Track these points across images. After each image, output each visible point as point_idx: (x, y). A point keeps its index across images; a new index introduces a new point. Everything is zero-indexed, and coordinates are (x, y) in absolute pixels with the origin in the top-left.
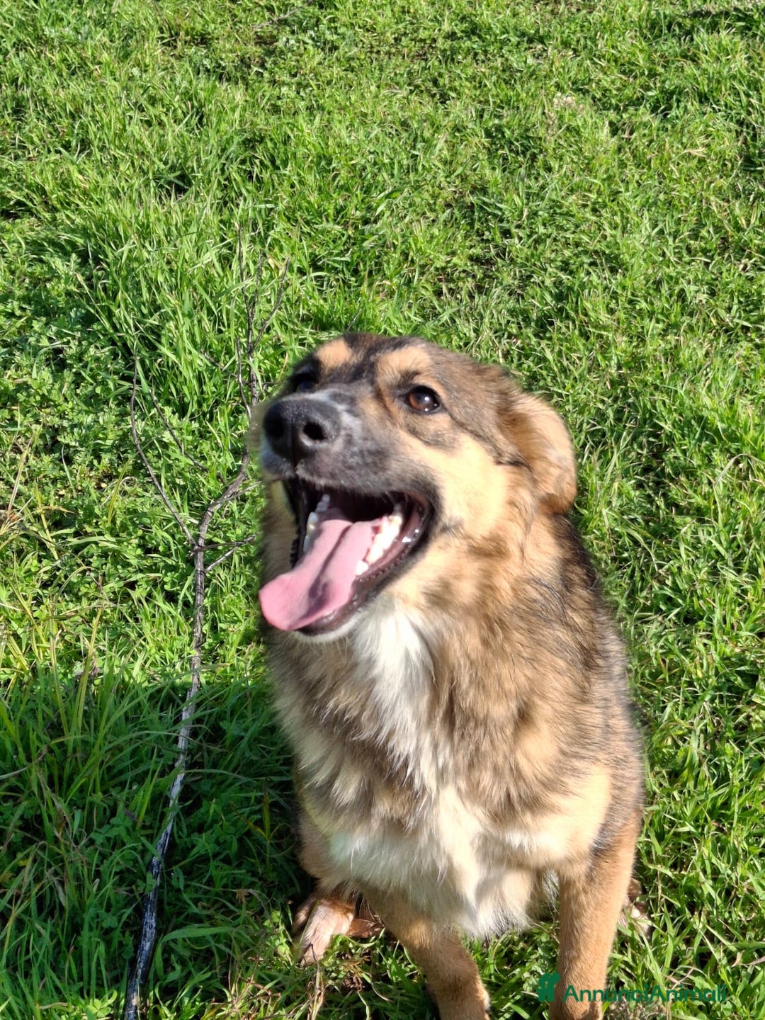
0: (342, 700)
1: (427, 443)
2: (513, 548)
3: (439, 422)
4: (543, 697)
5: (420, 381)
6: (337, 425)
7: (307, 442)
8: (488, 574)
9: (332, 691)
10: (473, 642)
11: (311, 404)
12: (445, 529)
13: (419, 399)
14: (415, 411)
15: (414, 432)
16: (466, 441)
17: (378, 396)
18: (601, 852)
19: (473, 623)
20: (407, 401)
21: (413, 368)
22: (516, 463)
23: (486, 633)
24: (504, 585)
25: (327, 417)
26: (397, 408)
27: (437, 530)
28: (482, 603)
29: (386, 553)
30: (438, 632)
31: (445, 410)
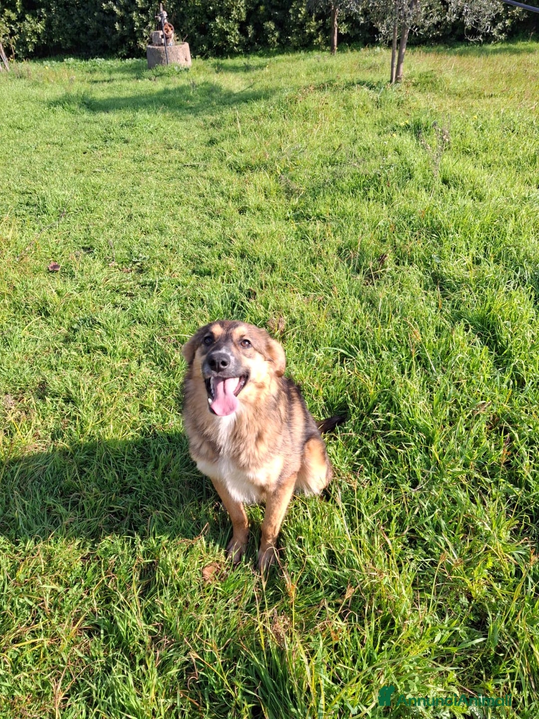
0: (209, 430)
1: (248, 358)
2: (267, 386)
3: (250, 351)
4: (266, 431)
5: (245, 338)
6: (229, 360)
7: (222, 367)
8: (259, 394)
9: (207, 428)
10: (251, 415)
11: (222, 355)
13: (245, 344)
14: (244, 347)
15: (245, 355)
16: (257, 354)
18: (280, 485)
19: (252, 409)
20: (242, 345)
21: (242, 333)
22: (270, 360)
23: (255, 412)
24: (263, 397)
25: (226, 357)
26: (240, 347)
27: (248, 382)
28: (256, 403)
30: (241, 412)
31: (252, 346)
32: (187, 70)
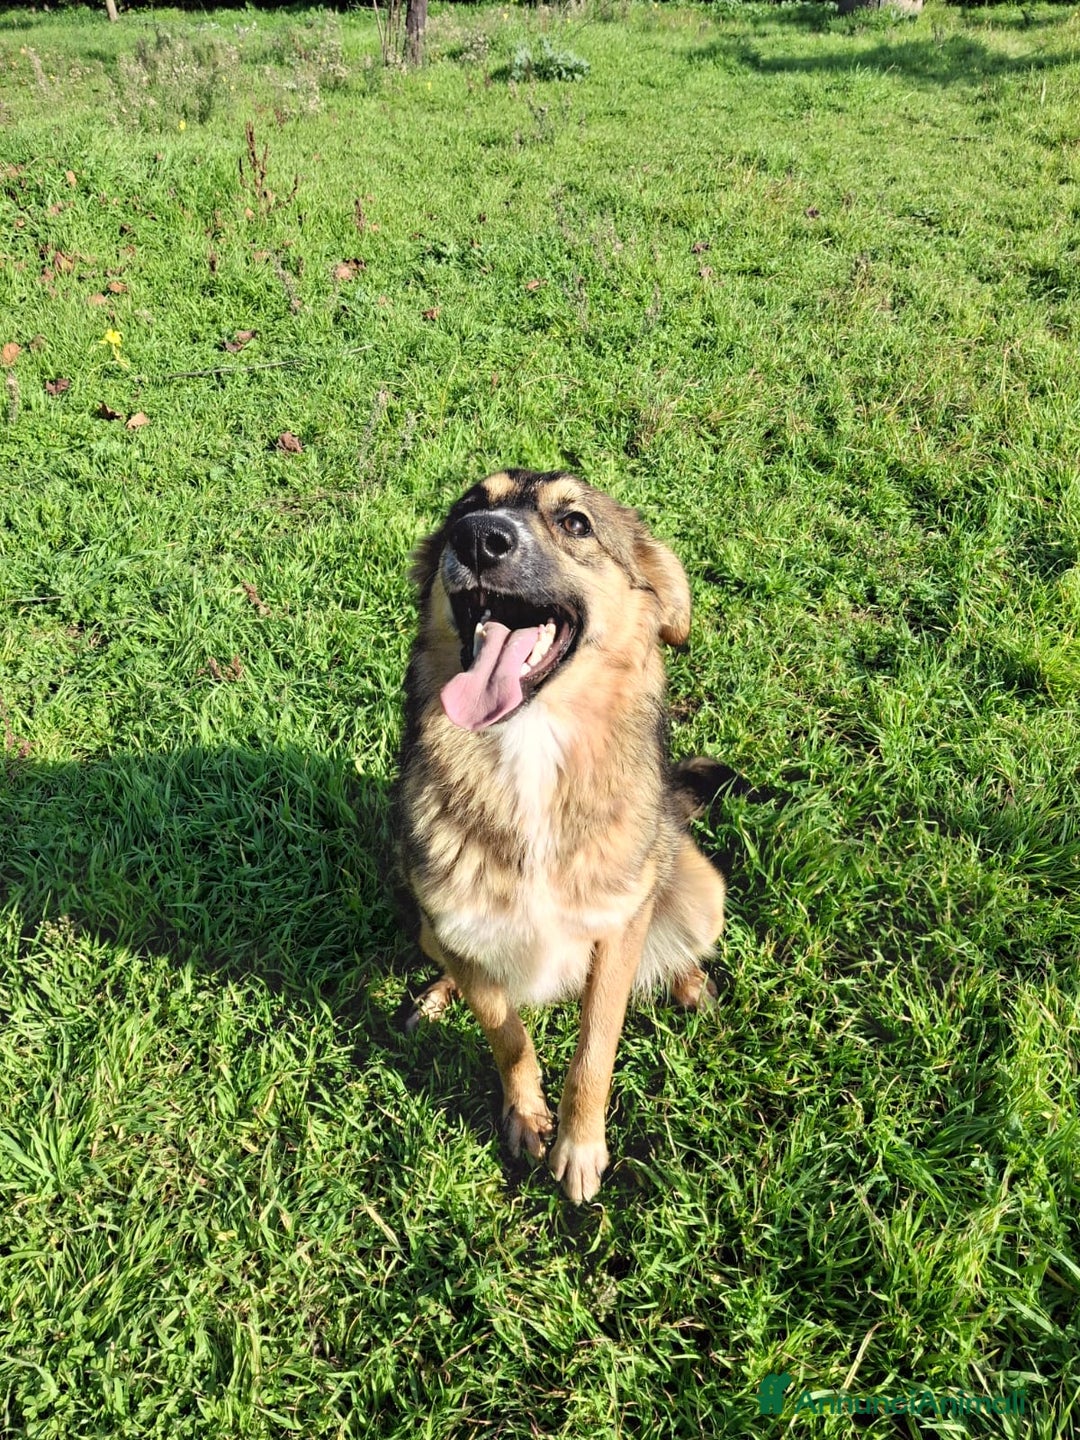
1: (580, 563)
2: (638, 663)
3: (587, 545)
5: (574, 507)
6: (515, 540)
7: (489, 553)
11: (491, 520)
12: (587, 642)
13: (572, 524)
14: (569, 534)
15: (570, 553)
16: (608, 563)
17: (542, 518)
20: (563, 526)
21: (569, 497)
25: (507, 531)
26: (557, 531)
27: (583, 641)
29: (544, 658)
31: (593, 534)
32: (913, 18)
